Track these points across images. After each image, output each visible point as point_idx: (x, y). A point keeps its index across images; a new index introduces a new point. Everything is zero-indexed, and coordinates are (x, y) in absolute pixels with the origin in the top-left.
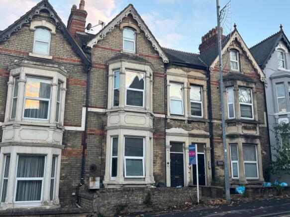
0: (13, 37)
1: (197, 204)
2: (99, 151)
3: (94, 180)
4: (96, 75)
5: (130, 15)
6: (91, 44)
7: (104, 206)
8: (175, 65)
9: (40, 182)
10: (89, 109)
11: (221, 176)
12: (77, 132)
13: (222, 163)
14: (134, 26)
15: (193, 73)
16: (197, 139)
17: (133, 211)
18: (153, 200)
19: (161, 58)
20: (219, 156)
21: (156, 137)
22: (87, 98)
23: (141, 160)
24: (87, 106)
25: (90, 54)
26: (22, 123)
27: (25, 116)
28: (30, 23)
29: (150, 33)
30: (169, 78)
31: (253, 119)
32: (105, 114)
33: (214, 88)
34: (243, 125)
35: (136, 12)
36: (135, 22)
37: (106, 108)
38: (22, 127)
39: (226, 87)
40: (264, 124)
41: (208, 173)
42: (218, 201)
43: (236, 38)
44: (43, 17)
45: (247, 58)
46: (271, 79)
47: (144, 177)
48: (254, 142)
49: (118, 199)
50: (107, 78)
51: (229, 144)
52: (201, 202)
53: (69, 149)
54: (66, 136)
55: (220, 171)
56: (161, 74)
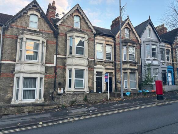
0: (19, 19)
1: (108, 100)
2: (62, 76)
3: (60, 89)
4: (61, 39)
5: (77, 9)
6: (58, 24)
7: (65, 101)
8: (99, 35)
9: (34, 90)
10: (58, 56)
11: (119, 87)
12: (52, 67)
13: (120, 82)
14: (79, 15)
15: (108, 39)
16: (108, 70)
17: (78, 104)
18: (88, 99)
19: (92, 31)
20: (119, 78)
21: (89, 69)
22: (57, 50)
23: (83, 80)
24: (56, 54)
25: (58, 29)
26: (25, 62)
27: (26, 59)
28: (27, 12)
29: (87, 18)
30: (96, 41)
31: (135, 61)
32: (65, 58)
33: (117, 47)
34: (130, 64)
35: (80, 8)
36: (80, 13)
37: (66, 55)
38: (25, 64)
39: (123, 46)
40: (140, 63)
41: (113, 86)
42: (117, 99)
43: (128, 22)
44: (34, 9)
45: (133, 32)
46: (144, 42)
47: (84, 88)
48: (135, 72)
49: (72, 98)
50: (66, 40)
51: (123, 73)
52: (110, 99)
53: (48, 75)
54: (47, 68)
55: (119, 85)
56: (92, 39)
